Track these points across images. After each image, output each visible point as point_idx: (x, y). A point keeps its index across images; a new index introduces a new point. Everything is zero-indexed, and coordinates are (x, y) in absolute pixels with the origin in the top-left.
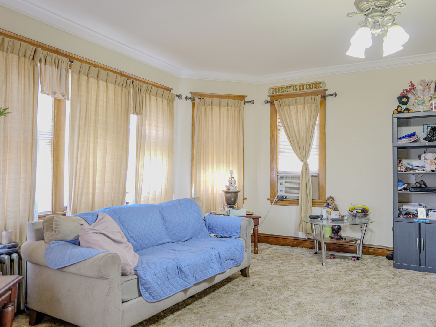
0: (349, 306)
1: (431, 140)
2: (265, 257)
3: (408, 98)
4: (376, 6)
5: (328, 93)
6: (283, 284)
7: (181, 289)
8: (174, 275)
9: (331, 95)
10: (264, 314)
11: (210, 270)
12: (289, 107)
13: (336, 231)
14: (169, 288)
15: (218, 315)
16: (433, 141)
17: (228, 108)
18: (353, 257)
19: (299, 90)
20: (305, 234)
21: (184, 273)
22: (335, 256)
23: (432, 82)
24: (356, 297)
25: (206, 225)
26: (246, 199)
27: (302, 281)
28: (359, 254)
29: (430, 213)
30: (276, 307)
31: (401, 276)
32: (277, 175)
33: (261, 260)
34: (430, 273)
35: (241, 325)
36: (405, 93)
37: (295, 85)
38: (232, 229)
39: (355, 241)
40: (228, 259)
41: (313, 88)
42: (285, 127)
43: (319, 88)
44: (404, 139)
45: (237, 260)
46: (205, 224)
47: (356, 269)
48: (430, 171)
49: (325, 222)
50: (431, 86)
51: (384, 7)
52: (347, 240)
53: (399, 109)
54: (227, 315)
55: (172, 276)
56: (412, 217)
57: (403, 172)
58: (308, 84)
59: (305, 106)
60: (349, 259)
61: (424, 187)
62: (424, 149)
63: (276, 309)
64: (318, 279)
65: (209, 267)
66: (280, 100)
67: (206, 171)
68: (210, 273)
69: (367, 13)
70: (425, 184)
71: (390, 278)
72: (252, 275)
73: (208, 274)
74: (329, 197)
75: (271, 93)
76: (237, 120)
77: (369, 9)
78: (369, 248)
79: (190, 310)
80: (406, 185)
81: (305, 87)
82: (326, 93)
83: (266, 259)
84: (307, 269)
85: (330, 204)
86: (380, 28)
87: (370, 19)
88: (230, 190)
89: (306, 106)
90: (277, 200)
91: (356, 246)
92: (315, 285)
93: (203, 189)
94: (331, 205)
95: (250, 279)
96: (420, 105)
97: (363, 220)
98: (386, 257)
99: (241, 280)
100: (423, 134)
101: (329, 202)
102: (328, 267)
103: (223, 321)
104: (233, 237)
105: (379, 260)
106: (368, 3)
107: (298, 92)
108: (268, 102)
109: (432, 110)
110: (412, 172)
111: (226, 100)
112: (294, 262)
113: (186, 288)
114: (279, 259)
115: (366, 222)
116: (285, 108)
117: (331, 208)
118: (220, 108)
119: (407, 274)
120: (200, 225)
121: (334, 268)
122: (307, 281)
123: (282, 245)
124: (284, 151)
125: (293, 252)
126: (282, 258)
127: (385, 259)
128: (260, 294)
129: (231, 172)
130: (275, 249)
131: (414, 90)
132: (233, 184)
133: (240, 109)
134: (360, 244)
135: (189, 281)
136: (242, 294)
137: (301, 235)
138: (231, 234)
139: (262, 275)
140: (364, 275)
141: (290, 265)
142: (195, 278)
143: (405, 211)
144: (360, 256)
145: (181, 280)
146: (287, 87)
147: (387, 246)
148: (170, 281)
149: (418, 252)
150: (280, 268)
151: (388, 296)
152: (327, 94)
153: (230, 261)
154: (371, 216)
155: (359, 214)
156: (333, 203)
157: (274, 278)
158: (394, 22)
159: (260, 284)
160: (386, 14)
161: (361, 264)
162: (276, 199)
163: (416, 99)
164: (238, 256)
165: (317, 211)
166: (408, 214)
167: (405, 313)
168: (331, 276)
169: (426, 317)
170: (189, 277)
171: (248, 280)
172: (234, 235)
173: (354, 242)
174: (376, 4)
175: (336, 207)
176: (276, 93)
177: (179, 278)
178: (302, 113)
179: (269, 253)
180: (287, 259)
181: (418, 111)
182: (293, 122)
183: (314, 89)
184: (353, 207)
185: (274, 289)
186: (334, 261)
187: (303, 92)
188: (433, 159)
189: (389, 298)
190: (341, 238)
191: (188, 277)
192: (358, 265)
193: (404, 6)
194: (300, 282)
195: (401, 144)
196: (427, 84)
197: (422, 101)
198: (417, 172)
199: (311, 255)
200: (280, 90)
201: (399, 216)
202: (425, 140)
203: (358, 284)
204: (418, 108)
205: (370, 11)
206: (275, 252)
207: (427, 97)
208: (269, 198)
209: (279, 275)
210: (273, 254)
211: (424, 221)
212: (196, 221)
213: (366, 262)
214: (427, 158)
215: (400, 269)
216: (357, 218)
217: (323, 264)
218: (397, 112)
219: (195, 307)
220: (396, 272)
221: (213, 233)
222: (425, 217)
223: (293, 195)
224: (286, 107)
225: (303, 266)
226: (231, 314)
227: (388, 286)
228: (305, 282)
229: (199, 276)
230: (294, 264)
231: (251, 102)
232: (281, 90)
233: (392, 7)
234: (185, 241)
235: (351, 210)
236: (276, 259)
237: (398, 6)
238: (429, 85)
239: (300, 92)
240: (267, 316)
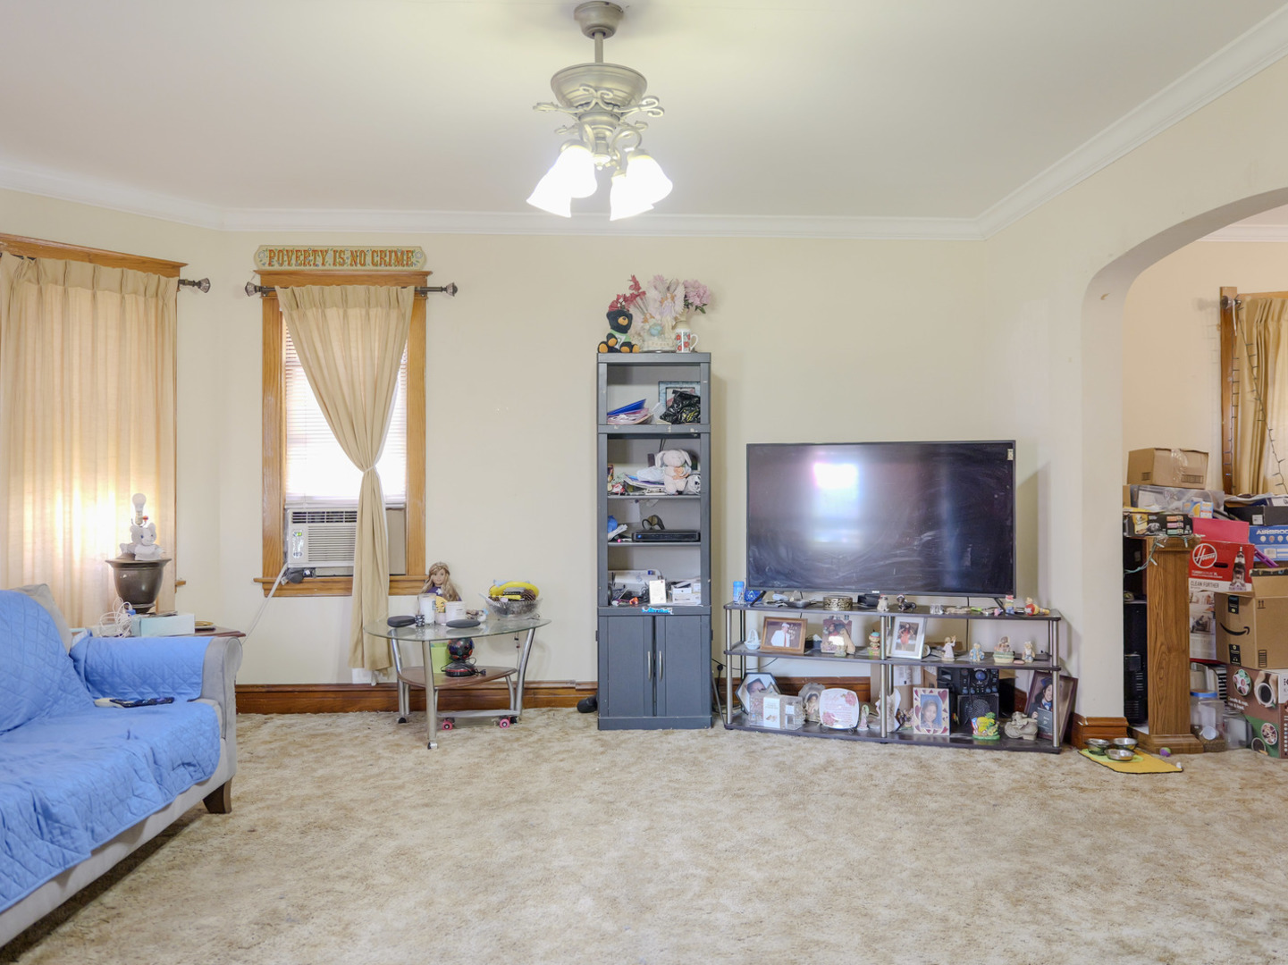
0: (523, 833)
1: (677, 418)
2: (261, 750)
3: (630, 317)
4: (602, 98)
5: (431, 282)
6: (340, 812)
7: (51, 873)
8: (27, 832)
9: (442, 289)
10: (313, 897)
11: (134, 802)
12: (323, 312)
13: (459, 653)
14: (15, 876)
15: (174, 930)
16: (680, 423)
17: (123, 298)
18: (502, 717)
19: (351, 265)
20: (370, 673)
21: (58, 821)
22: (456, 720)
23: (678, 284)
24: (535, 810)
25: (79, 673)
26: (184, 583)
27: (390, 796)
28: (515, 709)
29: (675, 591)
30: (343, 872)
31: (618, 745)
32: (284, 509)
33: (250, 761)
34: (675, 730)
35: (260, 937)
36: (621, 304)
37: (339, 250)
38: (176, 677)
39: (506, 675)
40: (179, 766)
41: (390, 265)
42: (309, 367)
43: (407, 264)
44: (622, 416)
45: (203, 765)
46: (75, 667)
47: (516, 745)
48: (674, 492)
49: (429, 634)
50: (676, 293)
51: (619, 106)
52: (488, 674)
53: (612, 342)
54: (203, 922)
55: (20, 838)
56: (637, 602)
57: (619, 496)
58: (377, 252)
59: (371, 313)
60: (492, 724)
61: (658, 531)
62: (660, 440)
63: (343, 877)
64: (429, 784)
65: (131, 795)
66: (295, 288)
67: (43, 499)
68: (135, 811)
69: (581, 110)
70: (660, 523)
71: (596, 754)
72: (238, 804)
73: (129, 814)
74: (436, 564)
75: (264, 264)
76: (154, 339)
77: (588, 104)
78: (536, 691)
79: (72, 936)
80: (624, 528)
81: (369, 259)
82: (426, 282)
83: (263, 757)
84: (392, 765)
85: (438, 583)
86: (608, 153)
87: (588, 128)
88: (137, 558)
89: (373, 312)
90: (283, 583)
91: (508, 689)
92: (426, 801)
93: (33, 558)
94: (442, 586)
95: (235, 815)
96: (654, 336)
97: (525, 620)
98: (576, 709)
99: (209, 823)
100: (659, 406)
101: (437, 579)
102: (445, 751)
103: (196, 940)
104: (180, 701)
105: (561, 718)
106: (588, 91)
107: (347, 269)
108: (256, 291)
109: (680, 350)
110: (637, 495)
111: (118, 270)
112: (351, 753)
113: (67, 866)
114: (304, 750)
115: (532, 625)
116: (309, 314)
117: (441, 595)
118: (94, 296)
119: (629, 739)
120: (60, 672)
121: (461, 750)
122: (403, 793)
123: (298, 713)
124: (304, 437)
125: (338, 726)
126: (311, 746)
127: (575, 712)
128: (283, 849)
129: (139, 505)
130: (283, 725)
131: (642, 299)
132: (147, 537)
133: (164, 304)
134: (516, 683)
135: (78, 844)
136: (228, 860)
137: (360, 677)
138: (170, 690)
139: (268, 799)
140: (537, 757)
141: (342, 762)
142: (93, 831)
143: (620, 590)
144: (517, 713)
145: (47, 846)
146: (314, 251)
147: (578, 680)
148: (15, 852)
149: (651, 684)
150: (316, 775)
151: (602, 793)
152: (430, 284)
153: (182, 769)
154: (542, 610)
155: (515, 605)
156: (447, 580)
157: (307, 802)
158: (639, 147)
159: (272, 825)
160: (621, 121)
161: (525, 733)
162: (280, 579)
163: (645, 321)
164: (206, 751)
165: (403, 605)
166: (628, 596)
167: (646, 824)
168: (461, 770)
169: (689, 823)
170: (74, 833)
171: (231, 820)
172: (183, 691)
173: (504, 679)
174: (606, 96)
175: (454, 591)
176: (281, 265)
177: (42, 839)
178: (359, 332)
179: (268, 739)
180: (328, 748)
181: (651, 349)
182: (333, 353)
183: (393, 268)
184: (501, 588)
185: (317, 829)
186: (455, 735)
187: (361, 270)
188: (679, 464)
189: (605, 798)
190: (472, 672)
191: (73, 830)
192: (517, 735)
193: (659, 113)
194: (384, 798)
195: (616, 427)
196: (668, 289)
197: (659, 328)
198: (648, 495)
199: (390, 729)
200: (294, 257)
201: (610, 604)
202: (665, 420)
203: (528, 779)
204: (650, 342)
205: (588, 109)
206: (286, 734)
207: (669, 318)
208: (259, 575)
209: (319, 792)
210: (282, 740)
211: (664, 610)
212: (43, 660)
213: (535, 724)
214: (666, 462)
215: (614, 731)
216: (510, 616)
217: (432, 745)
218: (606, 349)
219: (85, 924)
220: (604, 737)
221: (104, 694)
222: (664, 602)
223: (336, 565)
224: (314, 309)
225: (379, 758)
226: (215, 918)
227: (597, 773)
228: (398, 798)
229: (103, 825)
230: (352, 756)
231: (199, 284)
232: (297, 257)
233: (636, 110)
234: (9, 730)
235: (494, 596)
236: (294, 753)
237: (648, 112)
238: (672, 289)
239: (353, 270)
240: (326, 899)
